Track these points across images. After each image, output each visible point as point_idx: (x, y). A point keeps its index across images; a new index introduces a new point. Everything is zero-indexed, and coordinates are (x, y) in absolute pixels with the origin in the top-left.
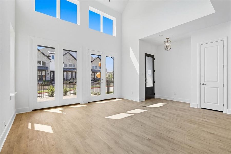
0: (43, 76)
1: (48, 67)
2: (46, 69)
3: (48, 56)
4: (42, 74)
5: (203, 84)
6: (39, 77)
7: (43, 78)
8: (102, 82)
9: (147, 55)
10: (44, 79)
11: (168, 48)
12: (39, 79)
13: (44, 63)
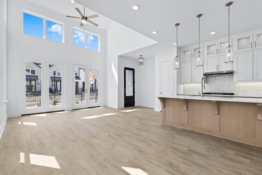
0: (32, 86)
1: (38, 76)
2: (36, 79)
3: (38, 64)
4: (30, 83)
5: (162, 93)
6: (28, 88)
7: (32, 89)
8: (86, 92)
9: (126, 69)
10: (34, 89)
11: (141, 63)
12: (27, 89)
13: (33, 72)
